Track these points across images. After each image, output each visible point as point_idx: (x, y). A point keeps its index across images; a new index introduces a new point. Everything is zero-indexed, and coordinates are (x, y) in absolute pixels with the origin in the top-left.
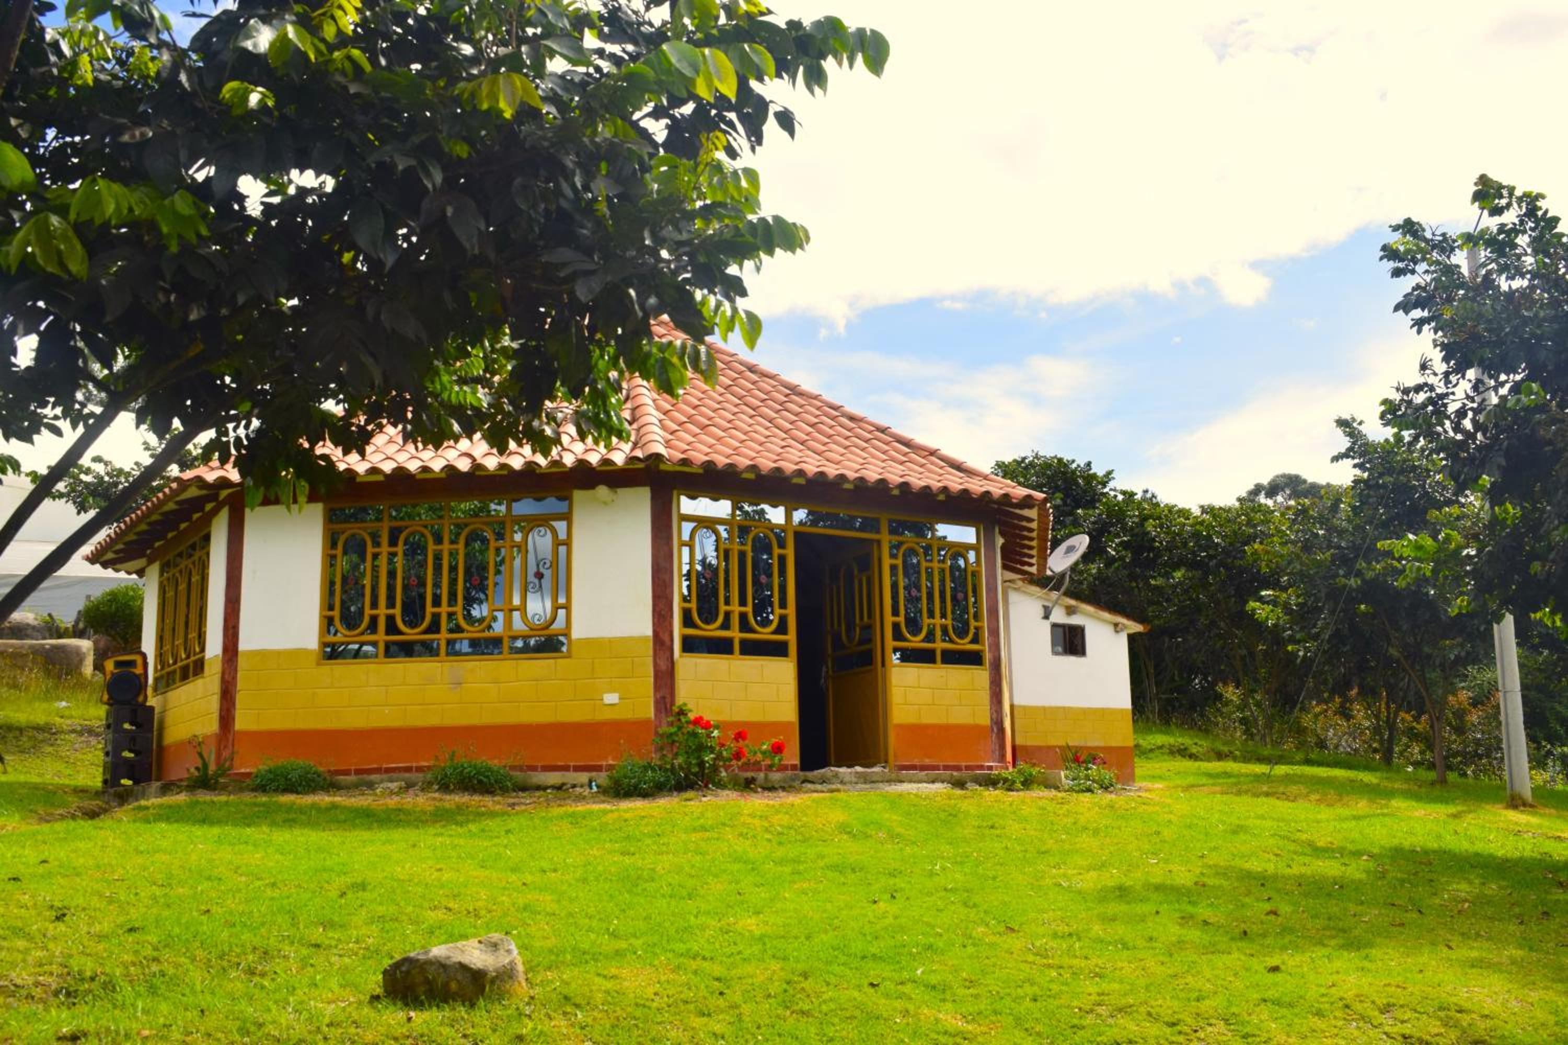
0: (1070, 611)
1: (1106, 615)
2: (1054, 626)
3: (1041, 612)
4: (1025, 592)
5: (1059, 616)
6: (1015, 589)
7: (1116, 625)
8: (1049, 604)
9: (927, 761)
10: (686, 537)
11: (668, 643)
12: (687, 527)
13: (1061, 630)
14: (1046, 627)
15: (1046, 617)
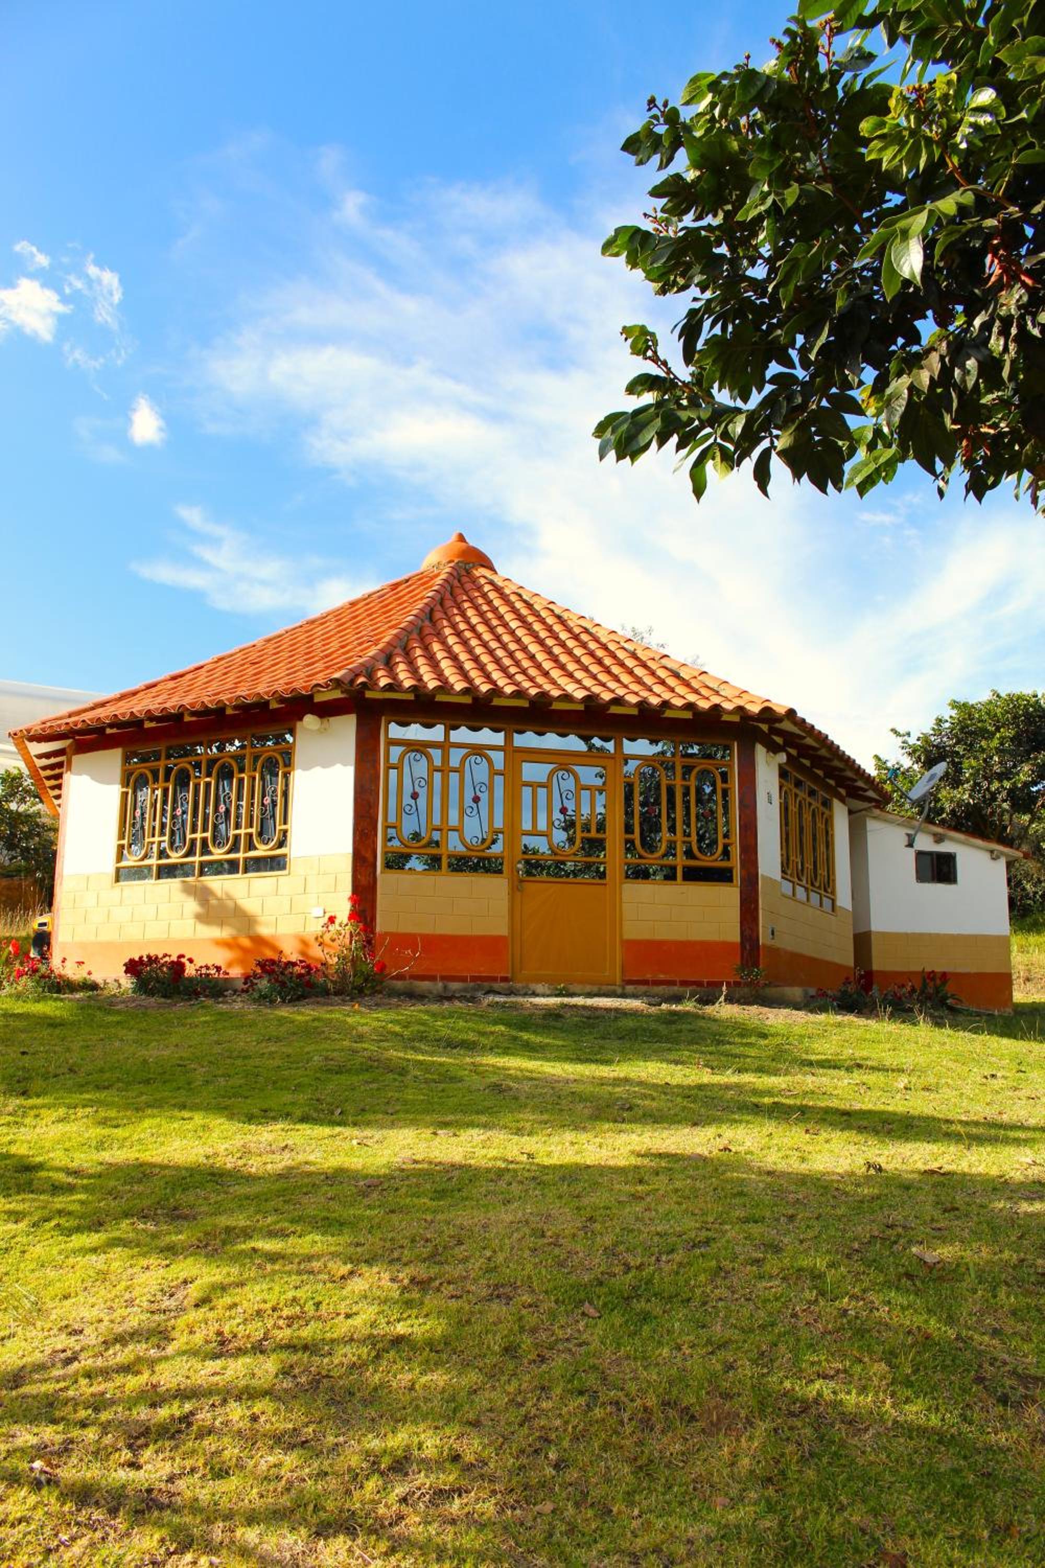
0: (939, 839)
1: (979, 842)
2: (920, 854)
3: (905, 841)
4: (886, 821)
5: (925, 843)
6: (875, 818)
7: (992, 852)
8: (911, 832)
9: (662, 977)
10: (394, 759)
11: (371, 859)
12: (396, 751)
13: (929, 858)
14: (911, 854)
15: (910, 845)
